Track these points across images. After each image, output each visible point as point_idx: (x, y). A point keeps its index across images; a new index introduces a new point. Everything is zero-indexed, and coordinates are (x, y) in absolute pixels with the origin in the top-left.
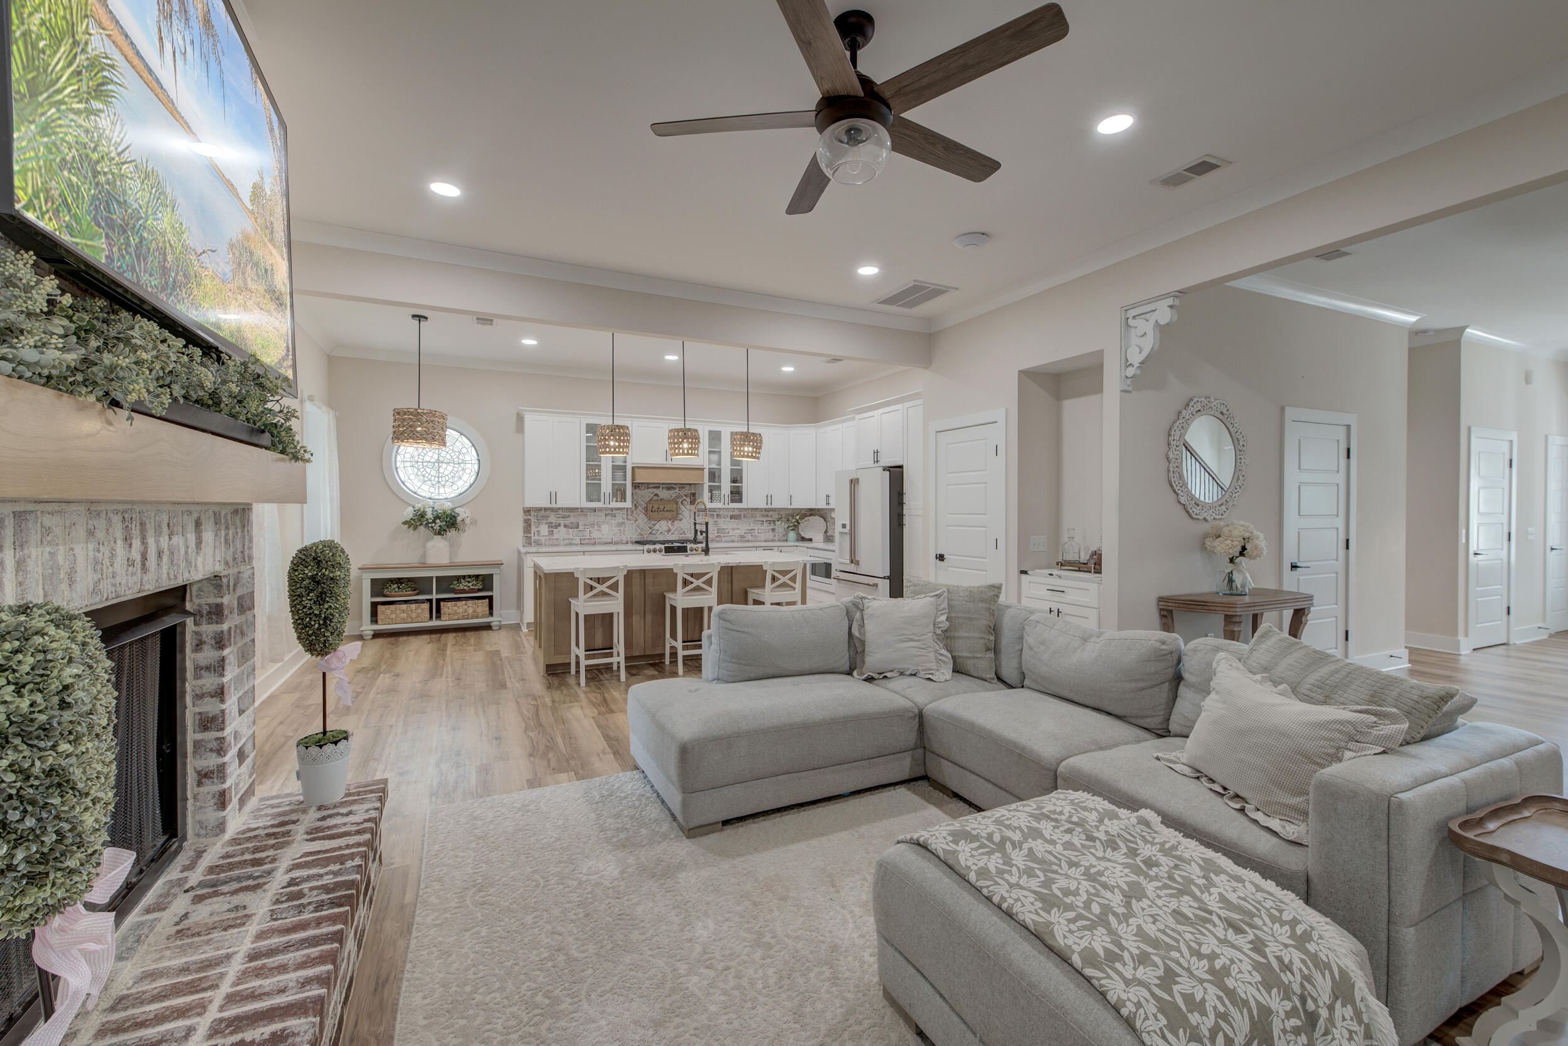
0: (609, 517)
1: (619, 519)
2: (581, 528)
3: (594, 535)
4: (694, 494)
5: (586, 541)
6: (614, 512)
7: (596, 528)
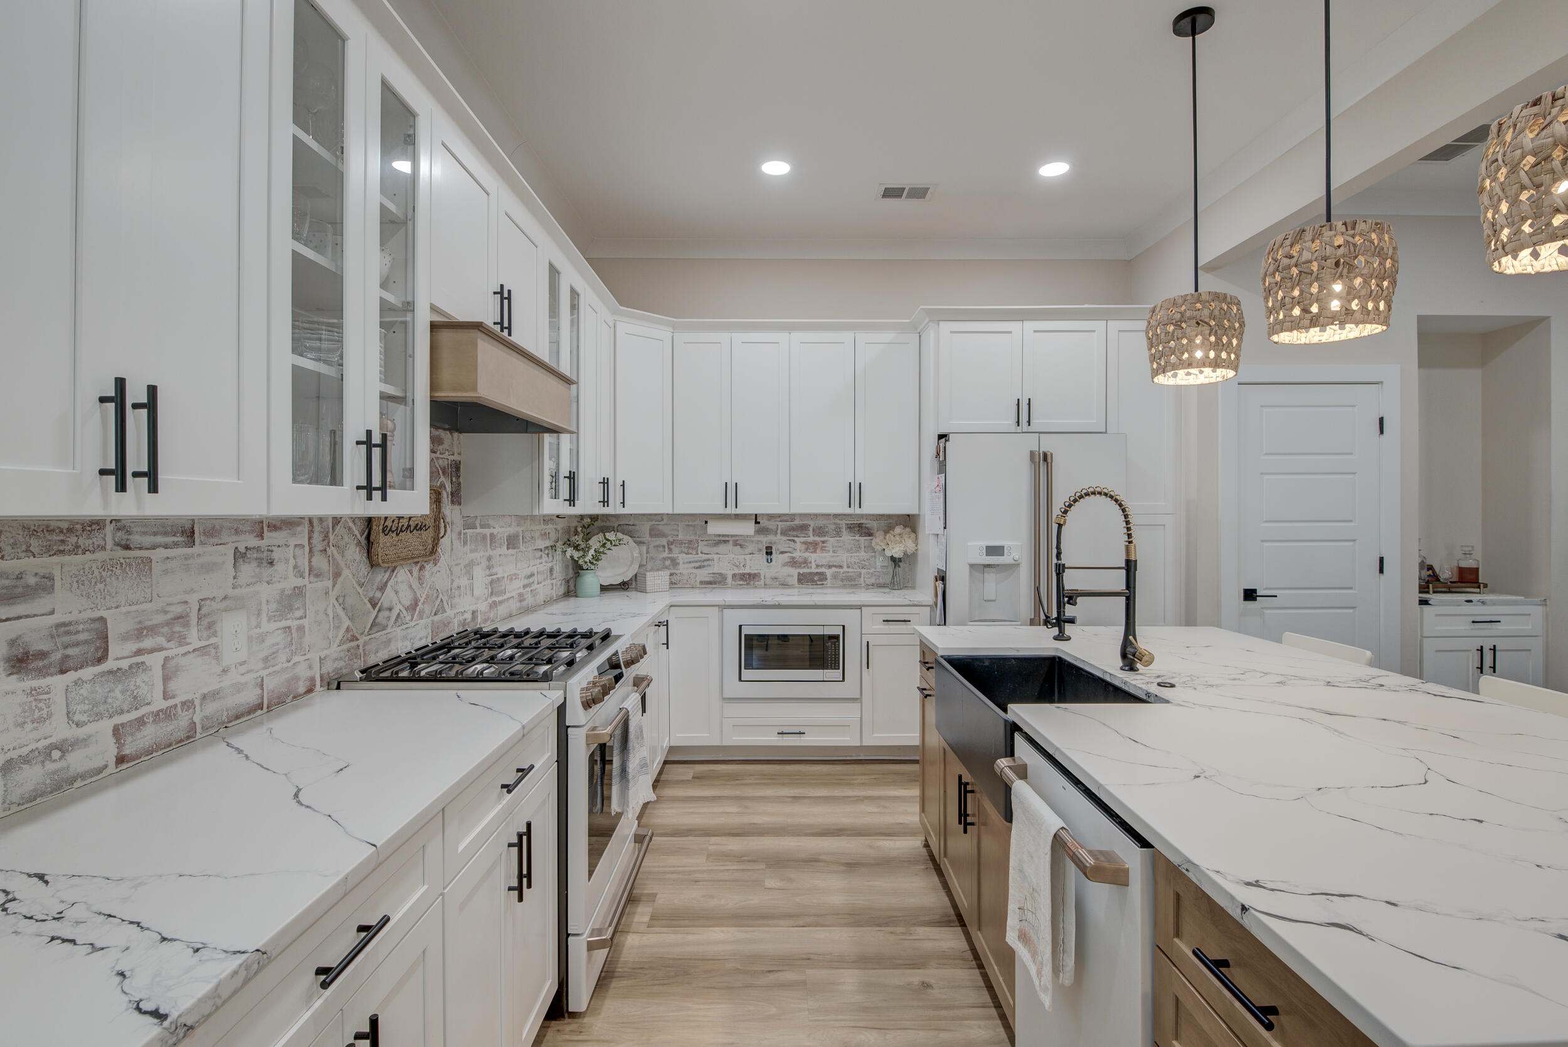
0: (248, 570)
1: (285, 577)
2: (119, 652)
3: (185, 688)
4: (457, 466)
5: (149, 734)
6: (271, 538)
7: (194, 638)
